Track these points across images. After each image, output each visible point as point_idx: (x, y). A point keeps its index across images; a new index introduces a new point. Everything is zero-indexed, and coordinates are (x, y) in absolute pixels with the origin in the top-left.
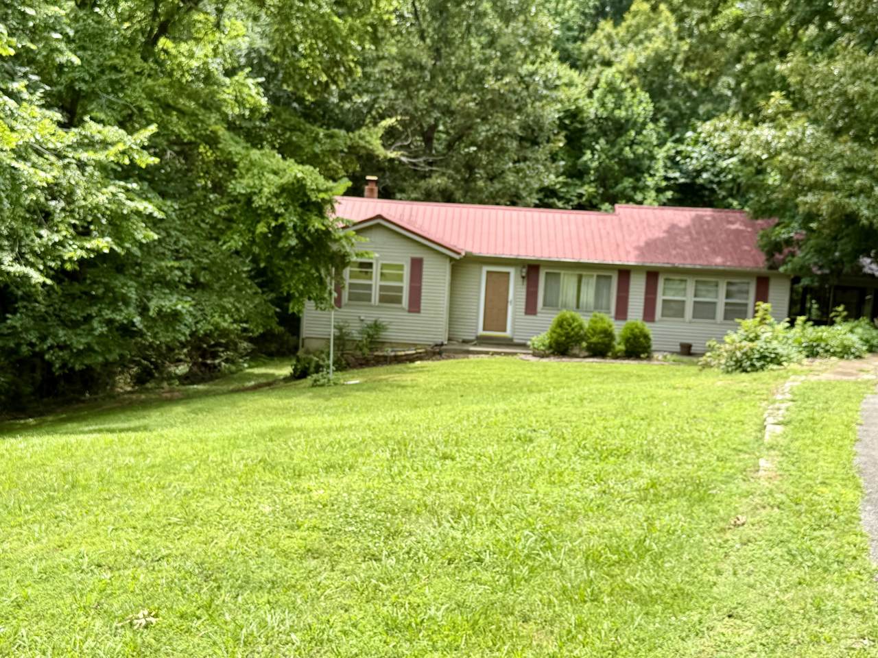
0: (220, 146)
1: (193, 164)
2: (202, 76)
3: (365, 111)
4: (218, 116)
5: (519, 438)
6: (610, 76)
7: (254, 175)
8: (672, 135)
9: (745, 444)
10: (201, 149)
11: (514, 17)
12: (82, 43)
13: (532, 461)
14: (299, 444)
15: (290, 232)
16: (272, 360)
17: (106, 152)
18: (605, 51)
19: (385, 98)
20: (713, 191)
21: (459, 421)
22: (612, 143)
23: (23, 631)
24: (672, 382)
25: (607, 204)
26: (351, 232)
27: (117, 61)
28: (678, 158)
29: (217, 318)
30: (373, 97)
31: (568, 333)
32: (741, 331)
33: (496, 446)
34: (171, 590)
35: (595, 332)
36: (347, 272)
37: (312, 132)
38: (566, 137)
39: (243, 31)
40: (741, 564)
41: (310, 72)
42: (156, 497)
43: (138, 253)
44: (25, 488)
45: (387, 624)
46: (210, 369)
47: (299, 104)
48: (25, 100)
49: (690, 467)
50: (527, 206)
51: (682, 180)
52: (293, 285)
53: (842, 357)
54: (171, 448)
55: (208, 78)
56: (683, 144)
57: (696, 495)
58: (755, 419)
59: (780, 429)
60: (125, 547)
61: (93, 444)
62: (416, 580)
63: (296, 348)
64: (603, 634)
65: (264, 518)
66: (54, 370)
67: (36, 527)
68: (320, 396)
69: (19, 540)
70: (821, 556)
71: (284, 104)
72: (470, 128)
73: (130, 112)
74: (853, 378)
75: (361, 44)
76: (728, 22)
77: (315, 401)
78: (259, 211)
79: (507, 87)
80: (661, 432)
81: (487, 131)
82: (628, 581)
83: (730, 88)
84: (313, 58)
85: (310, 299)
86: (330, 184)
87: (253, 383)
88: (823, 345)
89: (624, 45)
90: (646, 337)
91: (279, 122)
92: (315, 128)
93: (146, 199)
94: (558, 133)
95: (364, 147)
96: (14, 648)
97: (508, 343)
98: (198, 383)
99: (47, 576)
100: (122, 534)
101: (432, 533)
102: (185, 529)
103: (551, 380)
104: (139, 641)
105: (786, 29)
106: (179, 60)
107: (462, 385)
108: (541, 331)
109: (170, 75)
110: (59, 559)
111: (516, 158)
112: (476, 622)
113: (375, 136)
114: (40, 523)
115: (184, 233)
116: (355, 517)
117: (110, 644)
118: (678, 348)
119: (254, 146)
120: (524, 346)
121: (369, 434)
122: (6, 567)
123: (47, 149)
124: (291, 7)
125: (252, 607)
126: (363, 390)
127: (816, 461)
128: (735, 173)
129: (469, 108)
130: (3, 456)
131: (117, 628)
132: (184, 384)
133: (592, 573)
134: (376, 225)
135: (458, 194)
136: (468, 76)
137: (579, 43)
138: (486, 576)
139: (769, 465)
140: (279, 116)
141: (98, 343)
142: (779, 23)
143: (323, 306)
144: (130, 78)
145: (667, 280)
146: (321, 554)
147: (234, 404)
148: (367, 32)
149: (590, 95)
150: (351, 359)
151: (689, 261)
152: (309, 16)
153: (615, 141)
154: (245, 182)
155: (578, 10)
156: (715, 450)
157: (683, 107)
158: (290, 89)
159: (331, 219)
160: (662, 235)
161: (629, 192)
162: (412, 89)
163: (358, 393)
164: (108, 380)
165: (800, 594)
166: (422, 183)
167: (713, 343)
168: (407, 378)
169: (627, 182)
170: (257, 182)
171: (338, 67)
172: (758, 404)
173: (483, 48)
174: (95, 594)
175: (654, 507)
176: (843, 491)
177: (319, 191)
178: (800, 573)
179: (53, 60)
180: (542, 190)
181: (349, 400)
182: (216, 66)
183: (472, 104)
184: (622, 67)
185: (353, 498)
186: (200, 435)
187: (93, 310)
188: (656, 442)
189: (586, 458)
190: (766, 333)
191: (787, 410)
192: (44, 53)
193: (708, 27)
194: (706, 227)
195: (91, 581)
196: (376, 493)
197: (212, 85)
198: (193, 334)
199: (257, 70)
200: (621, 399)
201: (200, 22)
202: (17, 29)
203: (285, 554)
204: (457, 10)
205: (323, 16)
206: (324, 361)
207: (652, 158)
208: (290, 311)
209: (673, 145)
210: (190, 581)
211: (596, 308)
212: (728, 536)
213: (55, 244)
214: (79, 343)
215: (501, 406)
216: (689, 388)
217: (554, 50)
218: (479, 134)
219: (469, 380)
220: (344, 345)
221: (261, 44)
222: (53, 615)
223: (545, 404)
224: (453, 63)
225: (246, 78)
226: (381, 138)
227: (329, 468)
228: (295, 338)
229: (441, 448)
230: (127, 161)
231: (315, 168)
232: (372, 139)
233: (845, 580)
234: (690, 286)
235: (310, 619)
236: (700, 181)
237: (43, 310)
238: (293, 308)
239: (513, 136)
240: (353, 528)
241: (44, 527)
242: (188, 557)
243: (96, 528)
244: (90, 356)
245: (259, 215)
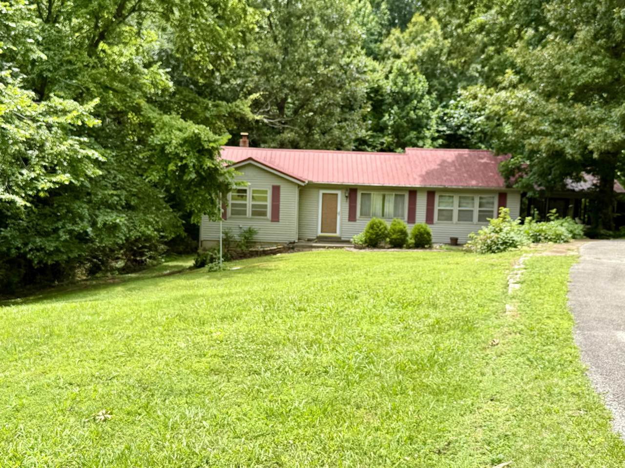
0: (142, 113)
1: (124, 126)
2: (129, 68)
3: (239, 90)
4: (140, 93)
5: (348, 297)
6: (399, 65)
7: (165, 132)
8: (441, 102)
9: (496, 296)
10: (130, 116)
11: (336, 26)
12: (47, 46)
13: (358, 310)
14: (203, 304)
15: (191, 169)
16: (181, 256)
17: (66, 117)
18: (396, 49)
19: (252, 81)
20: (468, 139)
21: (309, 288)
22: (402, 109)
23: (21, 426)
24: (447, 260)
25: (400, 149)
26: (232, 169)
27: (71, 57)
28: (445, 118)
29: (143, 228)
30: (244, 80)
31: (377, 233)
32: (490, 227)
33: (333, 302)
34: (120, 397)
35: (395, 232)
36: (230, 195)
37: (204, 103)
38: (372, 105)
39: (155, 37)
40: (497, 369)
41: (201, 63)
42: (108, 340)
43: (89, 185)
44: (18, 337)
45: (267, 413)
46: (139, 263)
47: (195, 86)
48: (10, 84)
49: (461, 311)
50: (348, 150)
51: (448, 132)
52: (193, 205)
53: (556, 242)
54: (116, 310)
55: (133, 69)
56: (448, 108)
57: (466, 328)
58: (502, 281)
59: (518, 286)
60: (88, 371)
61: (63, 309)
62: (284, 385)
63: (197, 248)
64: (410, 413)
65: (181, 351)
66: (34, 265)
67: (27, 361)
68: (214, 278)
69: (16, 369)
70: (549, 362)
71: (185, 85)
72: (308, 100)
73: (81, 91)
74: (563, 254)
75: (235, 44)
76: (476, 27)
77: (211, 281)
78: (170, 156)
79: (332, 73)
80: (441, 290)
81: (320, 102)
82: (424, 381)
83: (477, 72)
84: (203, 54)
85: (205, 214)
86: (217, 137)
87: (168, 271)
88: (543, 234)
89: (408, 44)
90: (428, 234)
91: (182, 97)
92: (206, 101)
93: (94, 149)
94: (367, 102)
95: (239, 113)
96: (16, 437)
97: (338, 240)
98: (132, 272)
99: (35, 392)
100: (86, 364)
101: (294, 356)
102: (128, 359)
103: (367, 264)
104: (100, 430)
105: (513, 31)
106: (113, 57)
107: (309, 268)
108: (359, 231)
109: (107, 67)
110: (44, 380)
111: (339, 119)
112: (326, 410)
113: (246, 105)
114: (30, 359)
115: (120, 172)
116: (242, 348)
117: (80, 432)
118: (449, 241)
119: (165, 113)
120: (348, 242)
121: (249, 297)
122: (8, 387)
123: (26, 116)
124: (187, 21)
125: (176, 406)
126: (243, 273)
127: (543, 304)
128: (483, 127)
129: (308, 87)
130: (2, 317)
131: (84, 423)
132: (122, 274)
133: (401, 377)
134: (248, 164)
135: (302, 144)
136: (306, 66)
137: (378, 43)
138: (331, 382)
139: (512, 308)
140: (181, 93)
141: (62, 246)
142: (508, 27)
143: (214, 218)
144: (80, 69)
145: (440, 196)
146: (220, 372)
147: (156, 285)
148: (239, 36)
149: (387, 77)
150: (234, 254)
151: (455, 183)
152: (199, 25)
153: (404, 107)
154: (159, 136)
155: (377, 22)
156: (476, 300)
157: (448, 84)
158: (188, 75)
159: (218, 161)
160: (437, 167)
161: (414, 140)
162: (270, 75)
163: (239, 275)
164: (70, 272)
165: (537, 384)
166: (278, 137)
167: (471, 235)
168: (272, 265)
169: (413, 134)
170: (168, 136)
171: (220, 60)
172: (503, 272)
173: (315, 47)
174: (69, 402)
175: (439, 336)
176: (561, 322)
177: (210, 142)
178: (536, 372)
179: (29, 57)
180: (357, 140)
181: (234, 280)
182: (138, 61)
183: (309, 85)
184: (407, 59)
185: (240, 336)
186: (135, 301)
187: (60, 224)
188: (438, 296)
189: (393, 308)
190: (506, 227)
191: (522, 274)
192: (22, 53)
193: (463, 31)
194: (465, 161)
195: (66, 393)
196: (255, 332)
197: (136, 73)
198: (127, 240)
199: (165, 64)
200: (414, 271)
201: (127, 32)
202: (4, 37)
203: (196, 372)
204: (298, 22)
205: (209, 26)
206: (216, 254)
207: (428, 118)
208: (192, 222)
209: (442, 109)
210: (133, 392)
211: (395, 216)
212: (488, 351)
213: (32, 179)
214: (51, 246)
215: (335, 278)
216: (457, 264)
217: (362, 48)
218: (315, 104)
219: (313, 265)
220: (229, 244)
221: (167, 46)
222: (41, 416)
223: (364, 276)
224: (297, 57)
225: (158, 69)
226: (250, 107)
227: (223, 319)
228: (195, 242)
229: (297, 304)
230: (80, 123)
231: (207, 126)
232: (244, 107)
233: (565, 375)
234: (456, 200)
235: (215, 412)
236: (460, 132)
237: (25, 225)
238: (193, 220)
239: (338, 105)
240: (241, 355)
241: (32, 361)
242: (131, 377)
243: (67, 361)
244: (58, 255)
245: (170, 159)
